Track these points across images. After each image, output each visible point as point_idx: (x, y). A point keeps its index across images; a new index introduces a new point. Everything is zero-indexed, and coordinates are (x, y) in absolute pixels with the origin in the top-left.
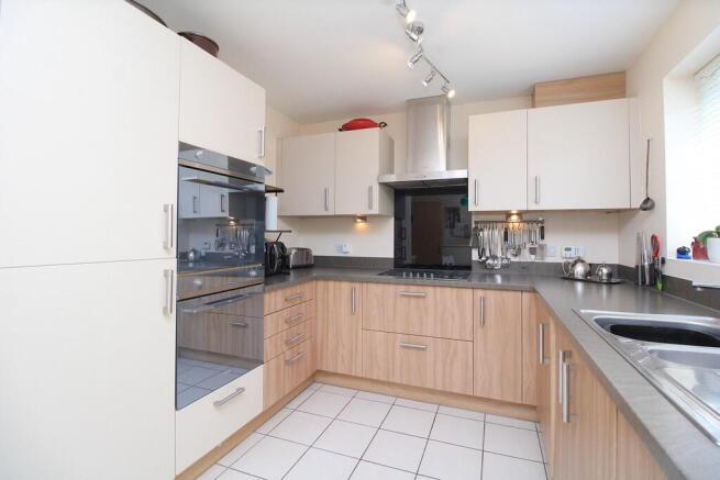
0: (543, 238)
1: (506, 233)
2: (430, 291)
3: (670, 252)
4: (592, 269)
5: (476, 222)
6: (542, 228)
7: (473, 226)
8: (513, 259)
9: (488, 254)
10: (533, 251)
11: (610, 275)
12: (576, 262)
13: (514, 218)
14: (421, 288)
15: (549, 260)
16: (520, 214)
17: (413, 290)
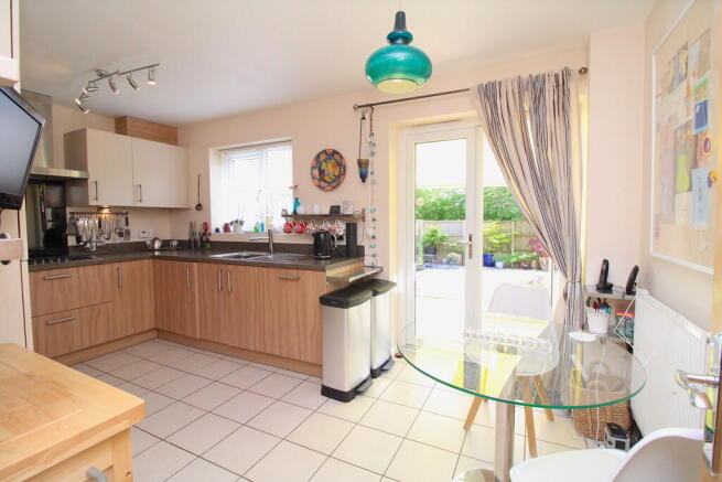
0: (127, 224)
1: (100, 223)
2: (73, 271)
3: (213, 230)
4: (166, 244)
5: (72, 213)
6: (127, 219)
7: (68, 216)
8: (107, 242)
9: (84, 239)
10: (121, 234)
11: (178, 245)
12: (155, 240)
13: (106, 211)
14: (65, 271)
15: (131, 240)
16: (110, 208)
17: (55, 273)
